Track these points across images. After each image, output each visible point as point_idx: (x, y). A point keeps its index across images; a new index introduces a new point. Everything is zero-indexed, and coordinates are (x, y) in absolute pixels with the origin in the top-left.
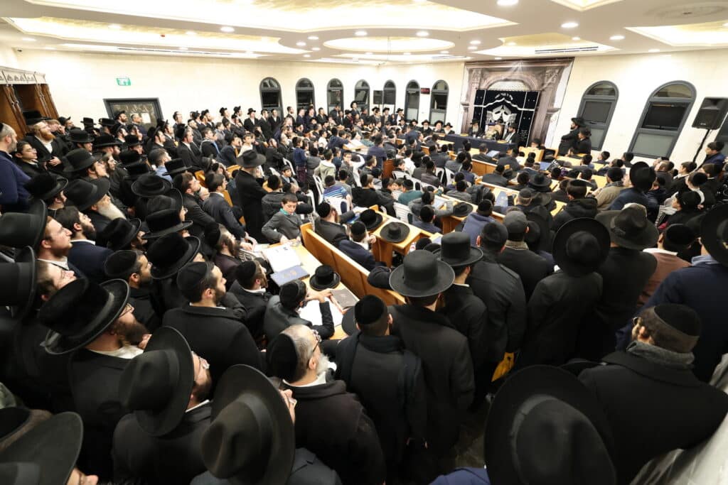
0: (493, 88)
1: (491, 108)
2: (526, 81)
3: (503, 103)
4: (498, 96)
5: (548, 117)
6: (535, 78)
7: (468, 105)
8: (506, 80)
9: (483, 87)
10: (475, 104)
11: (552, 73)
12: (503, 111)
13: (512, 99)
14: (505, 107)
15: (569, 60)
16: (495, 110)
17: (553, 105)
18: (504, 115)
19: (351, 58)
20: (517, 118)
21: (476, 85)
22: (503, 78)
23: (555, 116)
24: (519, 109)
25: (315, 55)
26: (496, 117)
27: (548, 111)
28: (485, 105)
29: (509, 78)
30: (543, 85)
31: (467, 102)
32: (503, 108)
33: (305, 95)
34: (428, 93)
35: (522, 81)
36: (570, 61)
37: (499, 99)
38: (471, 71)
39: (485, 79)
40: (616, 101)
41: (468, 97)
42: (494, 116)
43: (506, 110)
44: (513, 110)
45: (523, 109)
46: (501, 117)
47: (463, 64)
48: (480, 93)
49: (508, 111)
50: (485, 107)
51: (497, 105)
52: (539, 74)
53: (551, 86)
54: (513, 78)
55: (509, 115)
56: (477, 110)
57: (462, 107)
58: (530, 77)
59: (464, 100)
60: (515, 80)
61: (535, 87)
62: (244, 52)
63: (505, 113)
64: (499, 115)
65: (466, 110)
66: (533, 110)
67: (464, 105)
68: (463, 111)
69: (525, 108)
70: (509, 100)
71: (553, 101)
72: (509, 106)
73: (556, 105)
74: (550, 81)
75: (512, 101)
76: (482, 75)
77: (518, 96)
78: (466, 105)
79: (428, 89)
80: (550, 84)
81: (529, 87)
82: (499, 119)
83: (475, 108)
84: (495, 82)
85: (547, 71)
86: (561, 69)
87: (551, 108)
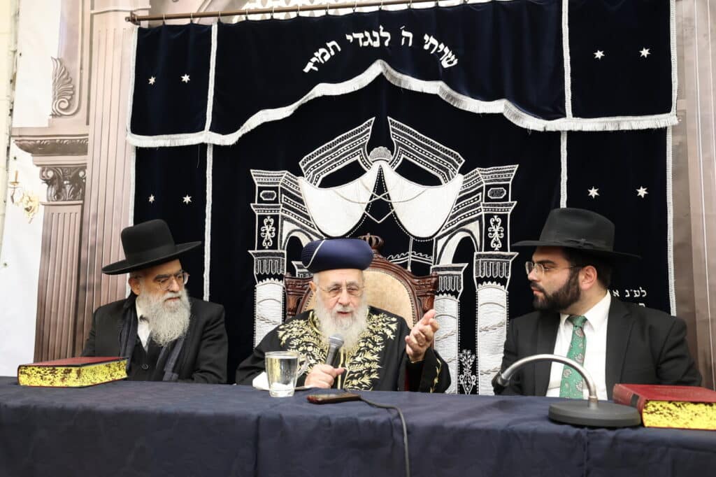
4: (323, 55)
7: (78, 147)
10: (139, 126)
12: (381, 163)
13: (448, 59)
18: (401, 191)
28: (221, 126)
37: (331, 72)
45: (568, 123)
46: (380, 206)
49: (428, 152)
50: (230, 139)
55: (455, 185)
57: (28, 169)
63: (409, 171)
64: (358, 193)
67: (37, 148)
68: (41, 192)
70: (428, 68)
75: (447, 76)
83: (140, 152)
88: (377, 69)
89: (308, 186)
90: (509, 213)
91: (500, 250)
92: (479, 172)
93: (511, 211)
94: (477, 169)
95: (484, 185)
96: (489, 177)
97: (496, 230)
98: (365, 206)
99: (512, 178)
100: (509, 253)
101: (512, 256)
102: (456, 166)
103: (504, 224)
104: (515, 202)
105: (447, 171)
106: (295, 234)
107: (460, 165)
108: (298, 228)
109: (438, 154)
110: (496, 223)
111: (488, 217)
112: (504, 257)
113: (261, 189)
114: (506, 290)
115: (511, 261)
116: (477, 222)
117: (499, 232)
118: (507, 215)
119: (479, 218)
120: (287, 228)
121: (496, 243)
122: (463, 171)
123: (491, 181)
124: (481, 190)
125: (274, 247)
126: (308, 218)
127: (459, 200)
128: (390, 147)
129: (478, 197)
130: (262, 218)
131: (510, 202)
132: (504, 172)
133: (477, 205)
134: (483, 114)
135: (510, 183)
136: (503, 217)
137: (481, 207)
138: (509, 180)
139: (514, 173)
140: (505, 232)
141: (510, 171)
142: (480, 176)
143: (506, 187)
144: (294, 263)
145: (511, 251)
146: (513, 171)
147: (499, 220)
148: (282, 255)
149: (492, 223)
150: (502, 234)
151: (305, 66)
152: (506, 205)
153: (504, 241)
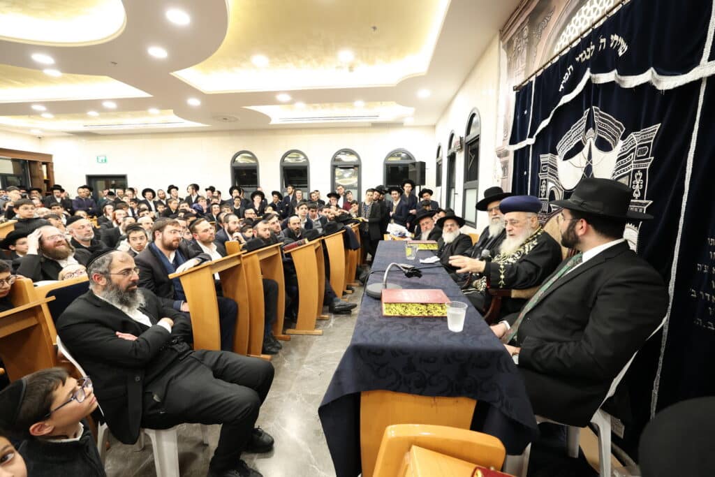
4: (567, 77)
10: (514, 142)
13: (623, 48)
28: (531, 136)
32: (590, 124)
34: (462, 148)
37: (571, 84)
38: (510, 46)
39: (538, 42)
41: (504, 127)
50: (534, 140)
56: (519, 161)
59: (500, 146)
67: (500, 155)
76: (530, 38)
79: (462, 139)
83: (515, 153)
88: (588, 75)
89: (559, 160)
90: (648, 167)
91: (639, 198)
92: (634, 136)
93: (649, 165)
94: (632, 134)
95: (636, 146)
96: (640, 139)
97: (638, 183)
98: (583, 169)
99: (654, 136)
100: (645, 201)
101: (646, 204)
102: (620, 134)
103: (644, 178)
104: (653, 158)
105: (615, 138)
106: (553, 189)
107: (622, 133)
108: (554, 185)
109: (613, 127)
110: (638, 176)
111: (635, 171)
112: (641, 204)
113: (543, 165)
114: (638, 231)
115: (645, 208)
116: (628, 177)
117: (640, 184)
118: (646, 169)
119: (629, 174)
120: (550, 185)
121: (637, 193)
122: (623, 138)
123: (640, 142)
124: (633, 151)
125: (545, 197)
126: (558, 179)
127: (618, 160)
128: (594, 129)
129: (631, 157)
130: (542, 180)
131: (650, 158)
132: (650, 133)
133: (630, 163)
134: (636, 87)
135: (652, 141)
136: (643, 171)
137: (632, 164)
138: (651, 139)
139: (656, 132)
140: (644, 184)
141: (653, 131)
142: (635, 139)
143: (649, 145)
144: (551, 205)
145: (646, 199)
146: (655, 130)
147: (641, 174)
148: (546, 200)
149: (636, 177)
150: (641, 186)
151: (559, 88)
152: (647, 161)
153: (642, 191)
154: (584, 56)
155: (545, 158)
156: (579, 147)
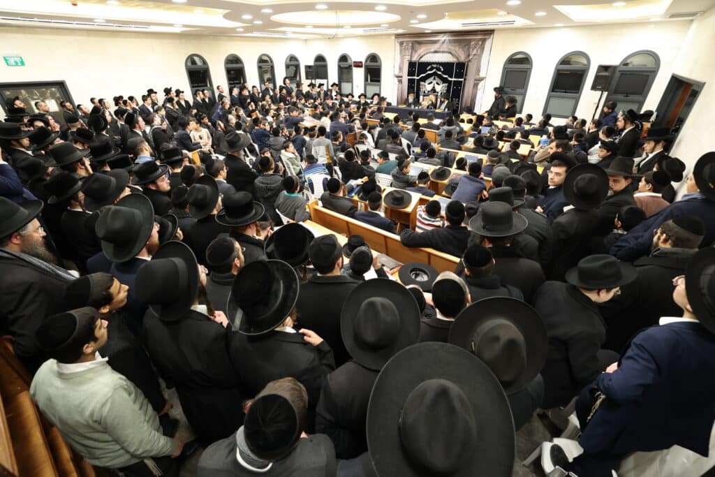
0: (424, 59)
1: (424, 79)
2: (453, 52)
3: (435, 74)
4: (429, 67)
5: (476, 86)
6: (461, 50)
7: (401, 77)
8: (436, 52)
9: (415, 59)
10: (409, 75)
11: (477, 44)
12: (434, 82)
13: (442, 70)
14: (436, 78)
15: (490, 32)
16: (428, 81)
17: (479, 75)
18: (436, 86)
19: (284, 32)
20: (449, 87)
21: (407, 58)
22: (433, 50)
23: (481, 84)
24: (450, 79)
25: (247, 30)
26: (429, 88)
27: (475, 80)
28: (417, 76)
29: (438, 50)
30: (469, 56)
31: (400, 74)
32: (435, 79)
33: (235, 72)
34: (361, 67)
35: (451, 53)
36: (491, 34)
37: (431, 70)
38: (401, 44)
39: (416, 51)
40: (530, 69)
41: (401, 69)
42: (427, 87)
43: (438, 80)
44: (445, 80)
45: (453, 79)
46: (434, 87)
47: (393, 38)
48: (412, 65)
49: (439, 81)
50: (418, 78)
51: (429, 76)
52: (465, 46)
53: (475, 57)
54: (442, 50)
55: (441, 86)
56: (411, 82)
57: (396, 79)
58: (457, 49)
59: (397, 73)
60: (443, 52)
61: (462, 58)
62: (171, 25)
63: (437, 83)
64: (432, 85)
65: (400, 82)
66: (462, 80)
67: (397, 77)
68: (398, 83)
69: (455, 78)
70: (439, 70)
71: (478, 71)
72: (440, 77)
73: (482, 74)
74: (475, 52)
75: (442, 72)
76: (413, 48)
77: (447, 67)
78: (399, 77)
79: (361, 62)
80: (475, 55)
81: (457, 58)
82: (432, 90)
83: (409, 79)
84: (425, 55)
85: (472, 43)
86: (484, 41)
87: (477, 77)
88: (434, 70)
89: (426, 84)
154: (435, 66)
155: (422, 83)
156: (431, 83)
